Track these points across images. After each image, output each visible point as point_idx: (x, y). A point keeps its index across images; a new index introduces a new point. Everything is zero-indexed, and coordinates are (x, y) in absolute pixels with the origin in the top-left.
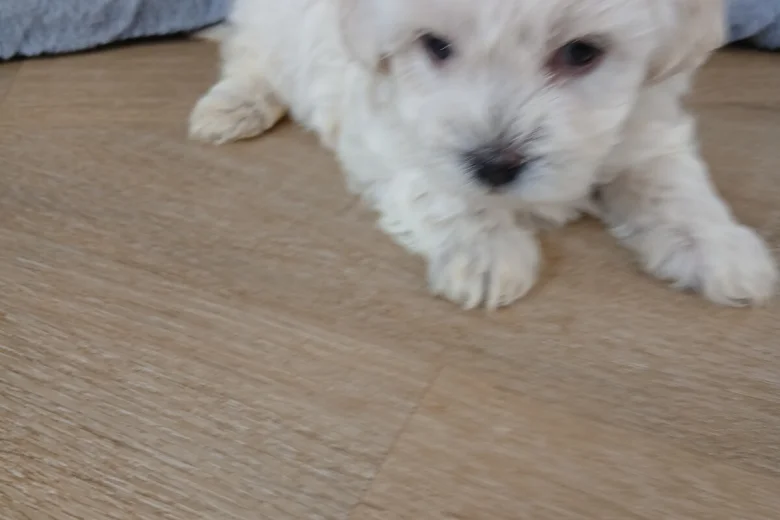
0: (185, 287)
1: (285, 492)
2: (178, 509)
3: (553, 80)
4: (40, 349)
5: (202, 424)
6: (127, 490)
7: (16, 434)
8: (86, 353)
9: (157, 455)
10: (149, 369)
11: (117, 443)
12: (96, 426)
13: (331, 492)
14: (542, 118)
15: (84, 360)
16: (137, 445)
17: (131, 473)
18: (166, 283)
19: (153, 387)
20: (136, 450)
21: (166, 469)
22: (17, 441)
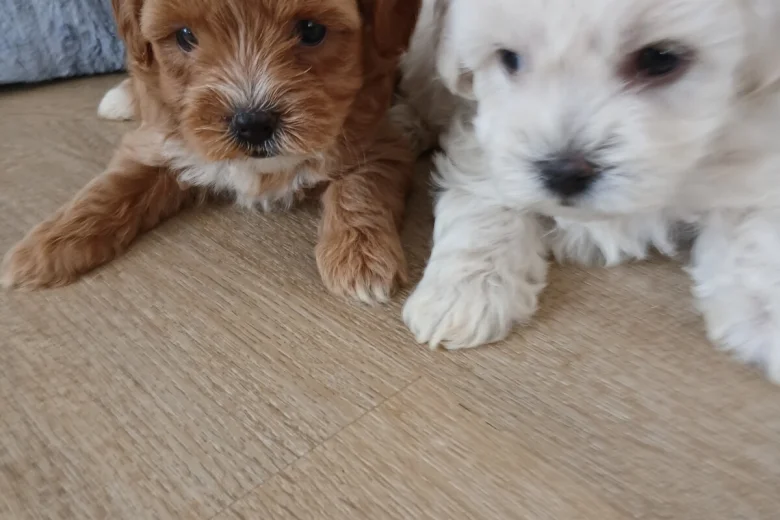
0: (254, 271)
1: (228, 449)
2: (148, 443)
3: (627, 88)
4: (128, 302)
5: (203, 382)
6: (123, 420)
7: (76, 362)
8: (156, 311)
9: (158, 398)
10: (191, 331)
11: (137, 383)
12: (131, 368)
13: (264, 459)
14: (615, 125)
15: (151, 316)
16: (149, 388)
17: (133, 408)
18: (243, 266)
19: (185, 346)
20: (145, 392)
21: (156, 410)
22: (76, 367)
